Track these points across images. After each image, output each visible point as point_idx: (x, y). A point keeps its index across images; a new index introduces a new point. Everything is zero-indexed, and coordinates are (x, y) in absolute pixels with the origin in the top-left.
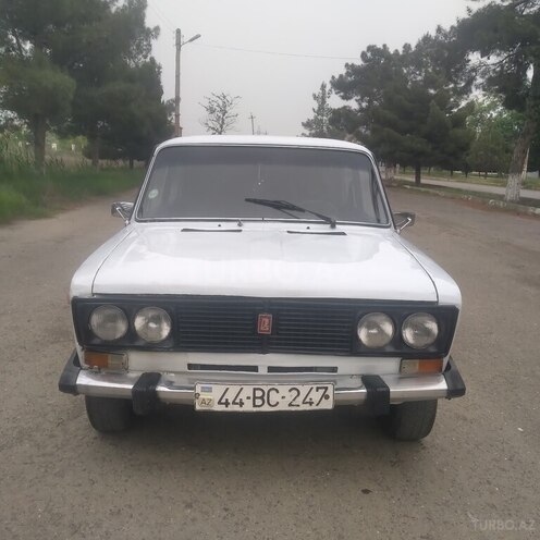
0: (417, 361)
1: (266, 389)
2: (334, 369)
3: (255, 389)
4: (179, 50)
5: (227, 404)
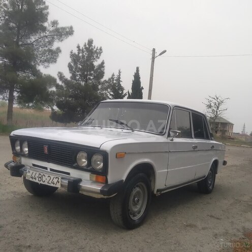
0: (95, 175)
1: (42, 174)
2: (68, 174)
3: (39, 174)
4: (153, 61)
5: (32, 178)
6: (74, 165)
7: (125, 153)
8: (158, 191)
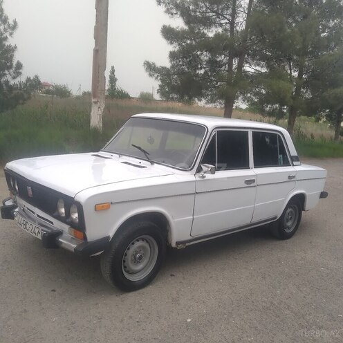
0: (73, 230)
2: (52, 223)
3: (24, 220)
6: (54, 214)
7: (111, 203)
8: (177, 243)
